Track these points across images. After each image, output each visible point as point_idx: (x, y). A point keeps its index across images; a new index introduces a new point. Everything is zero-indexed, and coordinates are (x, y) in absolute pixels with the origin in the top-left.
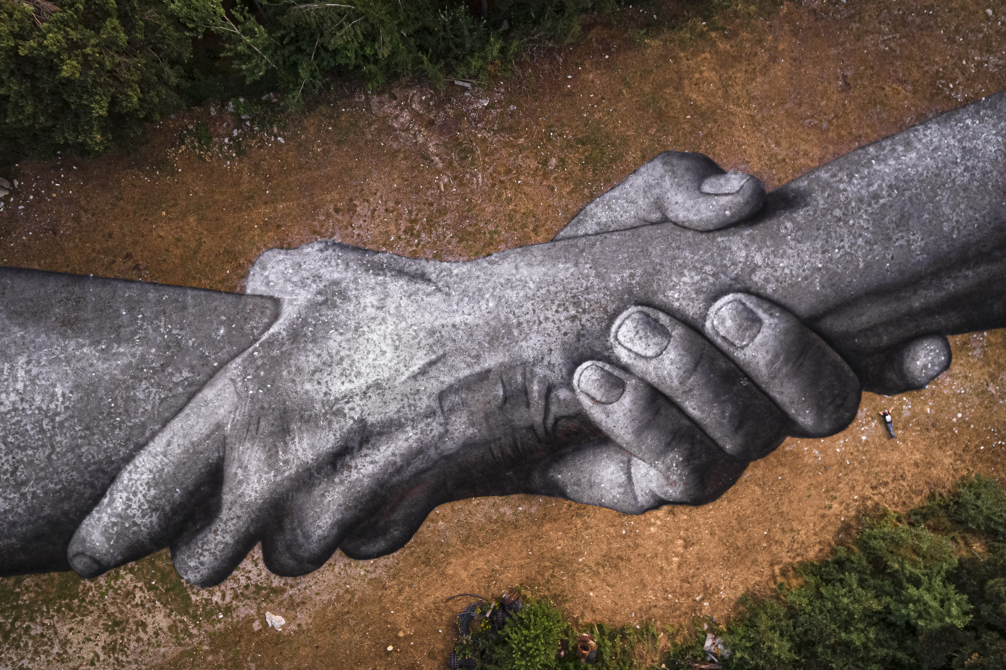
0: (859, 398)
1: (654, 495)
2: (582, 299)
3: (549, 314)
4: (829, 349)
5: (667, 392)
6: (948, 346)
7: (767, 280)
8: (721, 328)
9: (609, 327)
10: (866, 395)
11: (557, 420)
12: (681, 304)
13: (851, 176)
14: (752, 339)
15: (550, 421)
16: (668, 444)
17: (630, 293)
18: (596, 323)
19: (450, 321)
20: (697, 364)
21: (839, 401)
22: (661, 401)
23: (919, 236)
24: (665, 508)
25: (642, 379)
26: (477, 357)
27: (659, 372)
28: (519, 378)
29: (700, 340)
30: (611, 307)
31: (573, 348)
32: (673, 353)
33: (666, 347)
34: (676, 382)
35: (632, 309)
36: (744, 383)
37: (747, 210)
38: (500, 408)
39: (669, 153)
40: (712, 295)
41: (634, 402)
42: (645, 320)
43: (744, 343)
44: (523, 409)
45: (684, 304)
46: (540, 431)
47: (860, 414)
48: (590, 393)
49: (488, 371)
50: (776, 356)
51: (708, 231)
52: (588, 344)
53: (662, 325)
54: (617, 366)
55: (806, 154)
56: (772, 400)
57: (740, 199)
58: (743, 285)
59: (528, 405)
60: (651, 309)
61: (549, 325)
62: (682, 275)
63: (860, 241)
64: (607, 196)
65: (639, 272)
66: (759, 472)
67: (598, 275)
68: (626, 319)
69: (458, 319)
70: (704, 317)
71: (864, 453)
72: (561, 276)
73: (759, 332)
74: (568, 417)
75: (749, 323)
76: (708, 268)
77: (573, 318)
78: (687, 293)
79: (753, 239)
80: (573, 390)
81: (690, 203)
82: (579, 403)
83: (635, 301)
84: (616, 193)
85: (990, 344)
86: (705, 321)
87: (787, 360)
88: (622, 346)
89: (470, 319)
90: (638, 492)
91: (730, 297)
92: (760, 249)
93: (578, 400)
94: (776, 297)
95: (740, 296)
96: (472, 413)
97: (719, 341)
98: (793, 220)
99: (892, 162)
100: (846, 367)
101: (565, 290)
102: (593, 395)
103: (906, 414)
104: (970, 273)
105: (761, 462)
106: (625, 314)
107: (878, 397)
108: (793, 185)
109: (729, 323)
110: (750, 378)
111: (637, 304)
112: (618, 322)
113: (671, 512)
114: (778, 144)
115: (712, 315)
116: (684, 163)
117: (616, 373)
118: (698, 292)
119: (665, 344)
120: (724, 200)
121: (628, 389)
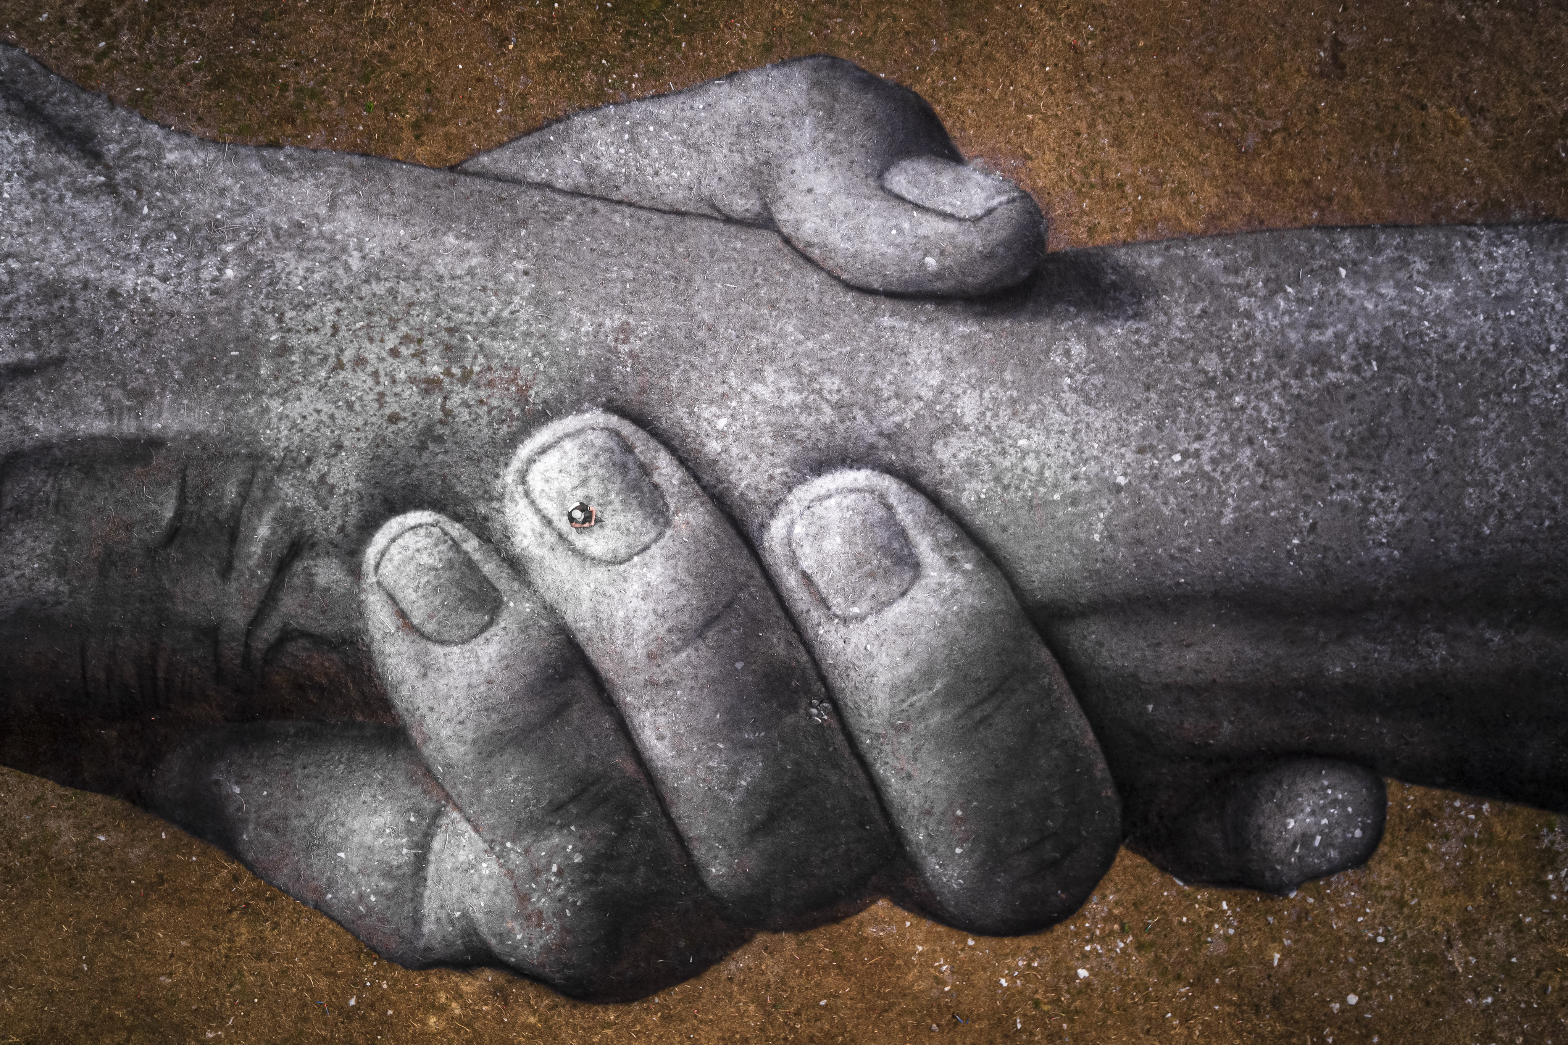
0: (1107, 863)
1: (470, 931)
2: (472, 344)
3: (371, 352)
4: (1071, 705)
5: (607, 666)
6: (1380, 806)
7: (971, 468)
8: (807, 549)
9: (513, 441)
10: (1126, 858)
11: (287, 635)
12: (726, 450)
13: (1275, 287)
14: (881, 606)
15: (268, 633)
16: (557, 808)
17: (605, 375)
18: (484, 420)
19: (108, 278)
20: (710, 622)
21: (1050, 852)
22: (580, 685)
23: (1396, 497)
24: (489, 975)
25: (550, 610)
26: (142, 396)
27: (603, 608)
28: (231, 492)
29: (743, 562)
30: (541, 392)
31: (400, 463)
32: (659, 569)
33: (647, 547)
34: (639, 649)
35: (595, 417)
36: (820, 715)
37: (982, 274)
38: (151, 552)
39: (835, 63)
40: (814, 454)
41: (507, 662)
42: (617, 458)
43: (856, 610)
44: (210, 575)
45: (734, 451)
46: (231, 651)
47: (1094, 905)
48: (399, 596)
49: (155, 443)
50: (928, 675)
51: (866, 291)
52: (443, 465)
53: (656, 486)
54: (498, 551)
55: (1180, 192)
56: (875, 785)
57: (976, 240)
58: (905, 457)
59: (226, 571)
60: (642, 434)
61: (361, 381)
62: (757, 375)
63: (1245, 455)
64: (638, 110)
65: (648, 328)
66: (772, 967)
67: (538, 299)
68: (568, 435)
69: (130, 280)
70: (773, 508)
71: (1070, 1014)
72: (441, 266)
73: (903, 594)
74: (318, 640)
75: (886, 562)
76: (830, 383)
77: (430, 385)
78: (754, 426)
79: (972, 351)
80: (356, 572)
81: (841, 203)
82: (360, 612)
83: (610, 400)
84: (665, 110)
85: (1489, 838)
86: (772, 516)
87: (950, 695)
88: (533, 502)
89: (161, 291)
90: (430, 907)
91: (861, 477)
92: (979, 384)
93: (360, 603)
94: (979, 519)
95: (889, 484)
96: (71, 540)
97: (791, 581)
98: (1090, 341)
99: (1388, 290)
100: (1101, 767)
101: (436, 304)
102: (404, 606)
103: (1216, 948)
104: (1496, 638)
105: (789, 942)
106: (571, 422)
107: (1157, 878)
108: (1122, 255)
109: (834, 543)
110: (837, 709)
111: (610, 407)
112: (543, 436)
113: (500, 993)
114: (1118, 141)
115: (795, 507)
116: (867, 101)
117: (489, 568)
118: (784, 434)
119: (646, 539)
120: (932, 226)
121: (505, 620)
